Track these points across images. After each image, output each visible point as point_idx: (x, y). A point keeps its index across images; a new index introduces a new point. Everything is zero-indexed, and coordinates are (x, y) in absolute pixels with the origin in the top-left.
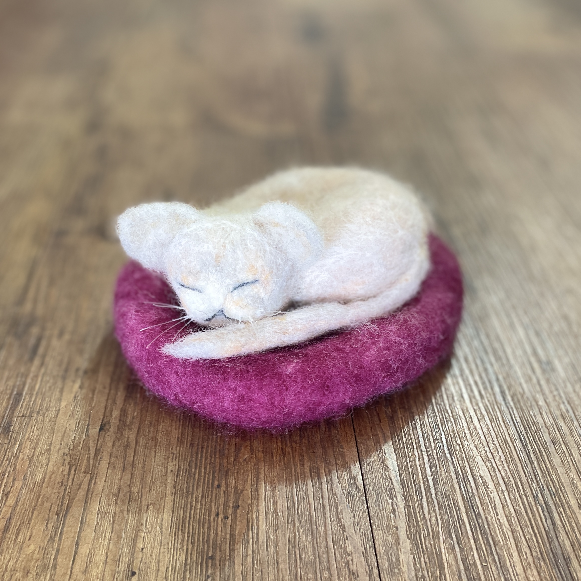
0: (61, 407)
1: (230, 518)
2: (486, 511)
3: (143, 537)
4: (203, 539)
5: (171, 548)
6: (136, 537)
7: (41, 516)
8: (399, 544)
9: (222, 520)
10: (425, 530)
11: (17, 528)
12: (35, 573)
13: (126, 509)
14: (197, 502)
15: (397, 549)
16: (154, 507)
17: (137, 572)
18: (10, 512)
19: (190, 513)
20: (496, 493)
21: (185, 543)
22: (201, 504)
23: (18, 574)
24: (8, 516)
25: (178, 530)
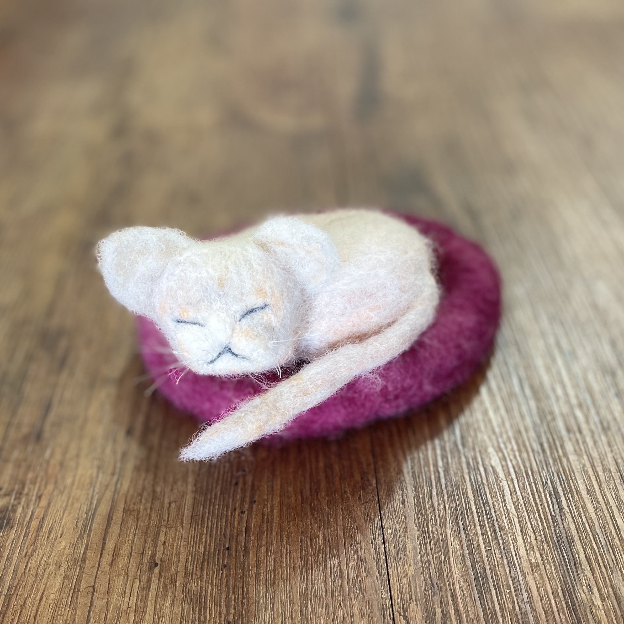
1: (246, 513)
2: (494, 499)
3: (165, 531)
4: (221, 532)
5: (191, 541)
6: (159, 531)
7: (72, 515)
8: (407, 532)
9: (239, 515)
10: (433, 518)
11: (49, 527)
12: (67, 567)
13: (149, 507)
14: (215, 498)
15: (405, 536)
16: (176, 504)
17: (159, 563)
18: (43, 513)
19: (209, 508)
20: (506, 482)
21: (204, 537)
22: (220, 501)
23: (51, 567)
24: (42, 516)
25: (198, 525)
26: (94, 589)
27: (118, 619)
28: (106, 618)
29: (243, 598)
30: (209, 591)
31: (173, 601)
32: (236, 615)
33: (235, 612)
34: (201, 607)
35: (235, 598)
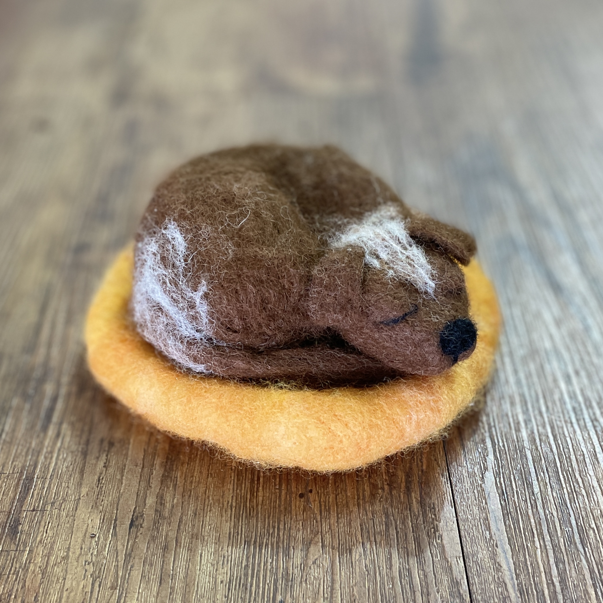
0: (82, 495)
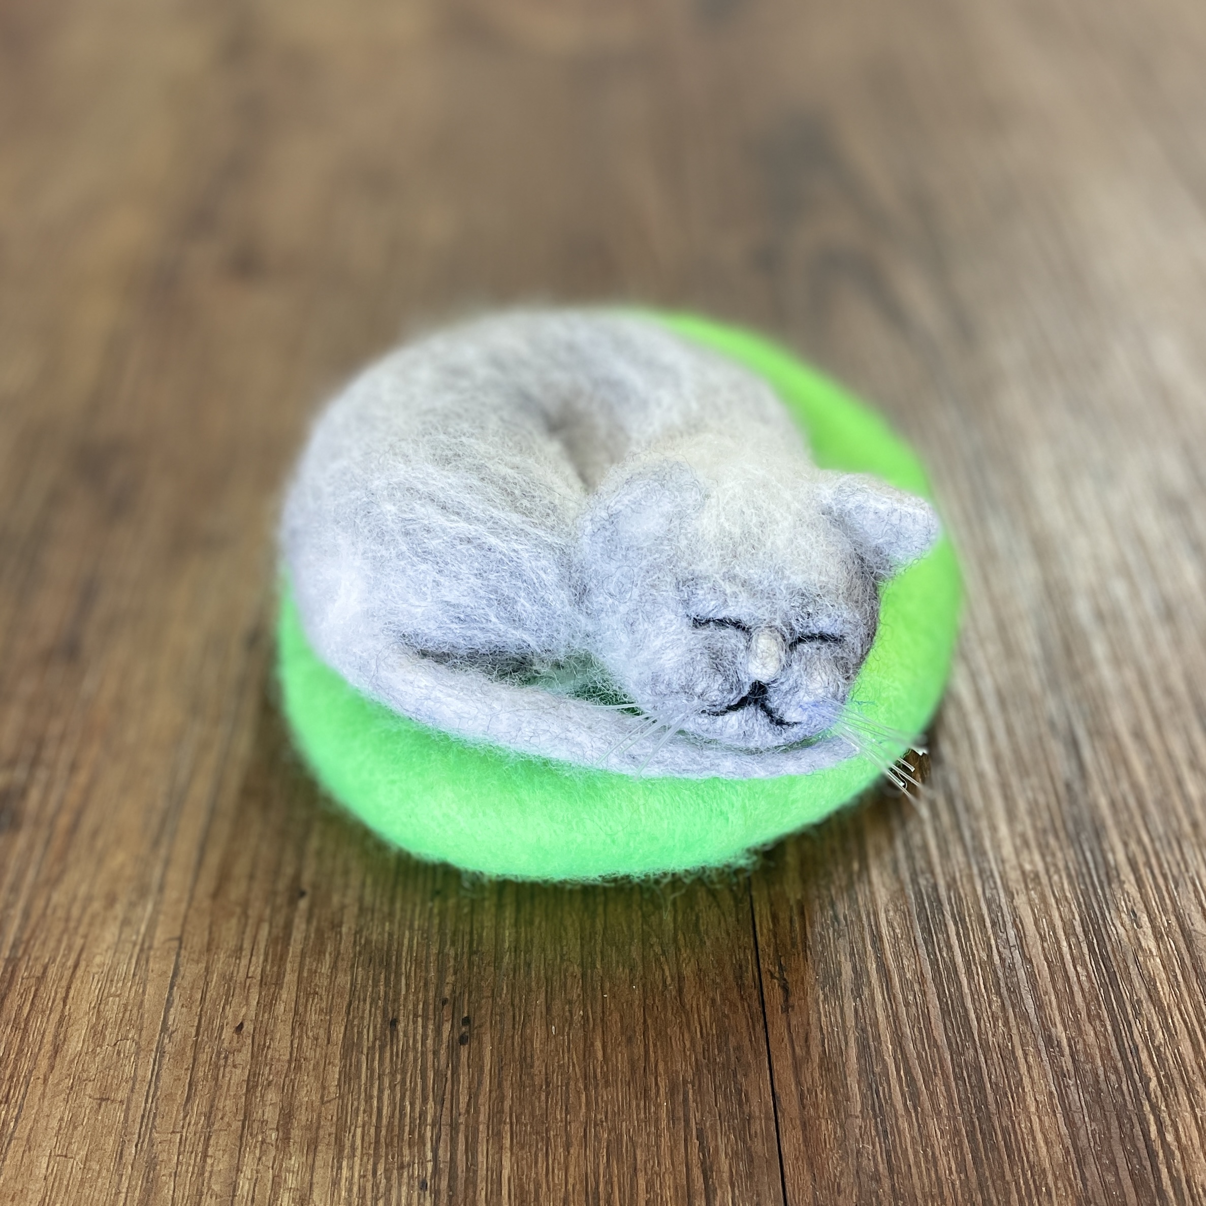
26: (181, 943)
27: (227, 1000)
28: (203, 999)
29: (472, 953)
30: (406, 942)
31: (335, 963)
32: (459, 985)
33: (456, 981)
34: (390, 974)
35: (456, 954)
